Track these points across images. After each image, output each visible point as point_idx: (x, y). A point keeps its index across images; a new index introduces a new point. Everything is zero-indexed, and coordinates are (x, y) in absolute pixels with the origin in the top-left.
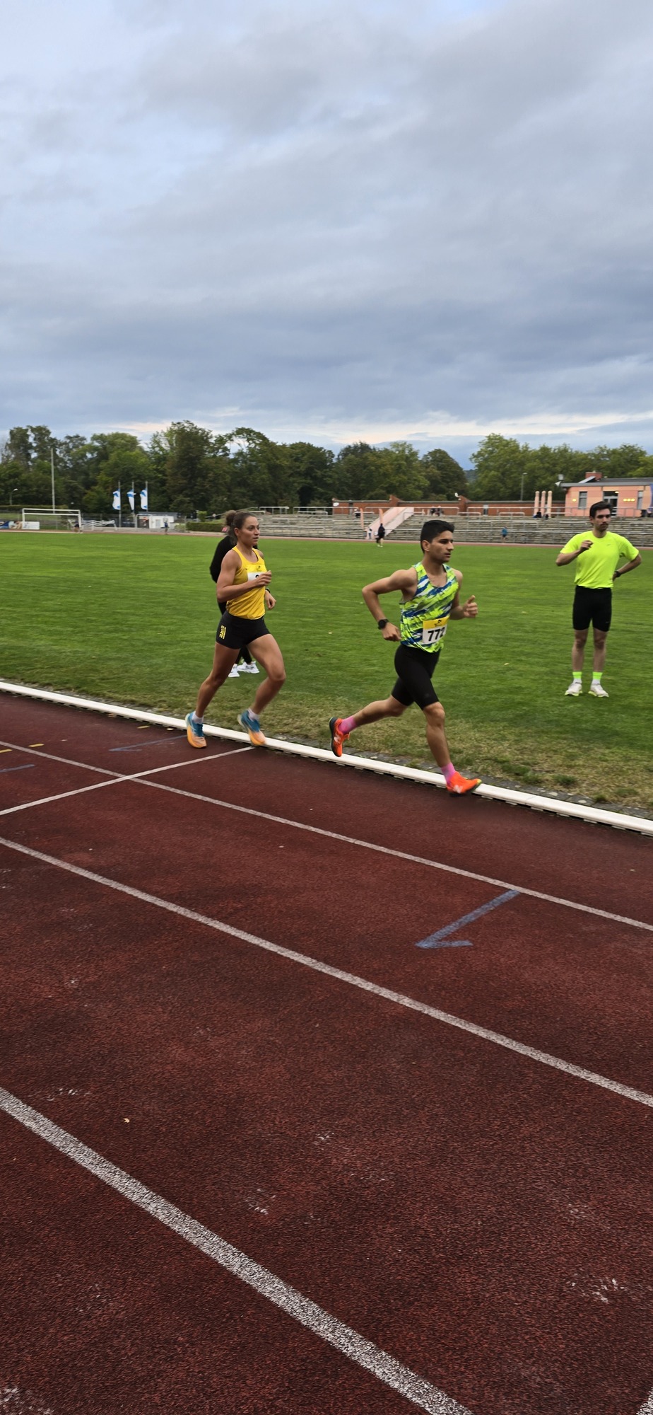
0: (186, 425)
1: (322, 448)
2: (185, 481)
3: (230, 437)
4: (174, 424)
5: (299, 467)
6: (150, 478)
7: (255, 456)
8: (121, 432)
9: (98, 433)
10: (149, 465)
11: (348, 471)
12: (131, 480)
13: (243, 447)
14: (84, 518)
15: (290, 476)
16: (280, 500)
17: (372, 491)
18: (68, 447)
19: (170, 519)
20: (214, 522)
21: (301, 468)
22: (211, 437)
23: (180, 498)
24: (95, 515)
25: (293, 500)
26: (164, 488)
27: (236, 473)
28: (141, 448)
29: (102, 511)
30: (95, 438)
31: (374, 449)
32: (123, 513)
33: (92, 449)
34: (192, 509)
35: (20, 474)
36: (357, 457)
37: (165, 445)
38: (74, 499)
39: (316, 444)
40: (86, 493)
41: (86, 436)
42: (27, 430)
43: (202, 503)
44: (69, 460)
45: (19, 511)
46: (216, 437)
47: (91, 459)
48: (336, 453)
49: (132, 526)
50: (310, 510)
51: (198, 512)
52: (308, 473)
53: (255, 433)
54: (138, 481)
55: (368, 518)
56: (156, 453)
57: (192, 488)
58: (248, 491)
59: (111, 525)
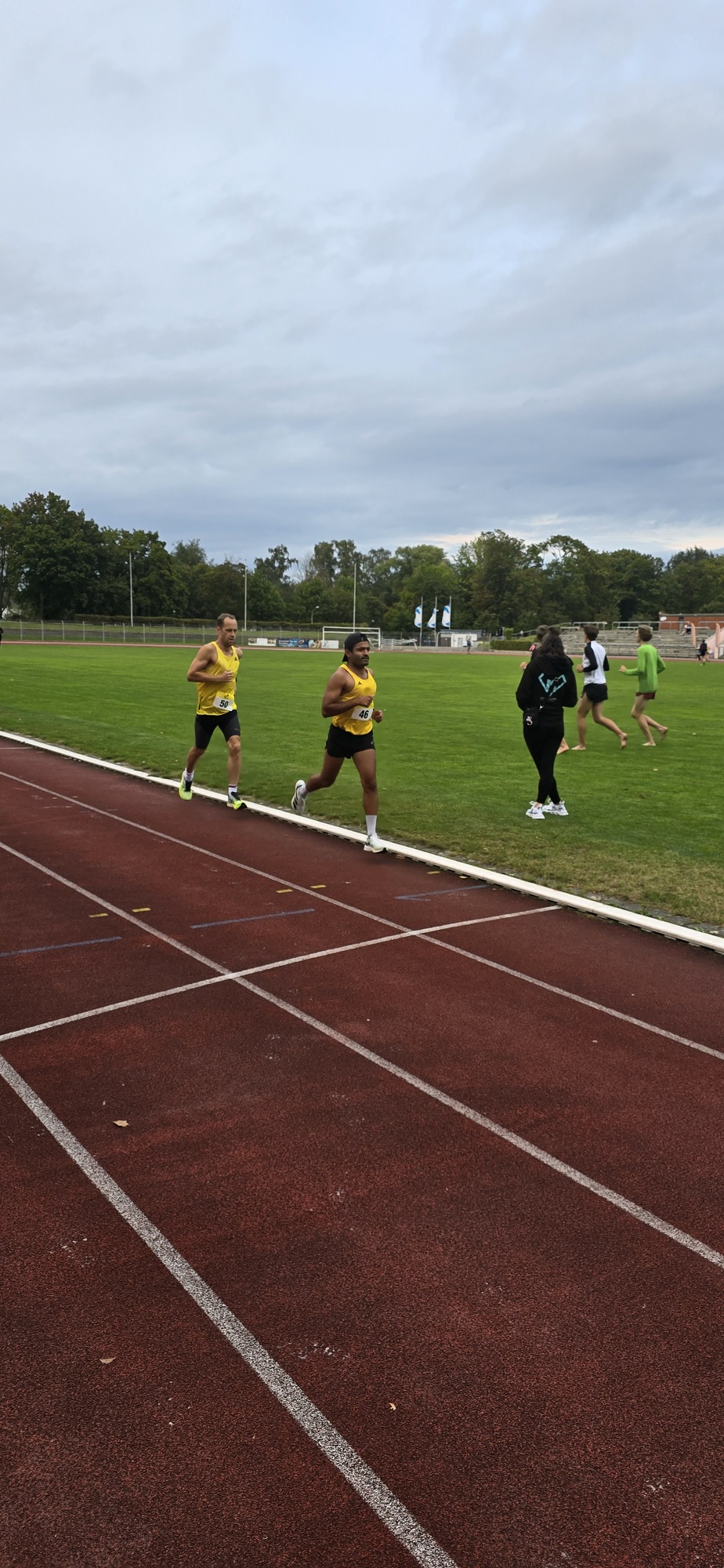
0: (496, 534)
1: (649, 556)
2: (491, 595)
3: (544, 547)
4: (483, 534)
5: (621, 577)
6: (456, 593)
7: (571, 566)
8: (427, 544)
9: (403, 546)
10: (454, 579)
11: (679, 581)
12: (434, 596)
13: (558, 557)
14: (384, 636)
15: (609, 588)
16: (598, 615)
17: (707, 603)
18: (372, 562)
19: (474, 637)
20: (522, 639)
21: (623, 578)
22: (524, 547)
23: (486, 613)
24: (395, 633)
25: (612, 614)
26: (469, 603)
27: (549, 585)
28: (447, 562)
29: (404, 629)
30: (400, 551)
31: (712, 556)
32: (424, 631)
33: (396, 563)
34: (498, 625)
35: (321, 590)
36: (690, 564)
37: (473, 559)
38: (374, 616)
39: (643, 551)
40: (387, 611)
41: (390, 551)
42: (332, 545)
43: (510, 620)
44: (372, 575)
45: (319, 629)
46: (528, 546)
47: (395, 574)
48: (666, 562)
49: (433, 644)
50: (632, 625)
51: (503, 628)
52: (631, 584)
53: (572, 541)
54: (442, 596)
55: (701, 633)
56: (463, 565)
57: (498, 603)
58: (561, 605)
59: (412, 644)
